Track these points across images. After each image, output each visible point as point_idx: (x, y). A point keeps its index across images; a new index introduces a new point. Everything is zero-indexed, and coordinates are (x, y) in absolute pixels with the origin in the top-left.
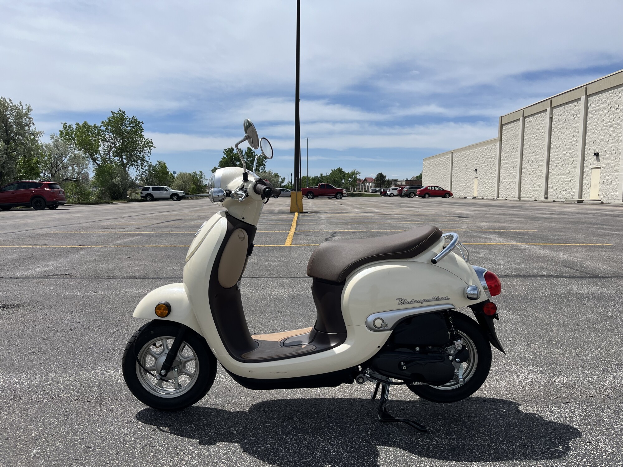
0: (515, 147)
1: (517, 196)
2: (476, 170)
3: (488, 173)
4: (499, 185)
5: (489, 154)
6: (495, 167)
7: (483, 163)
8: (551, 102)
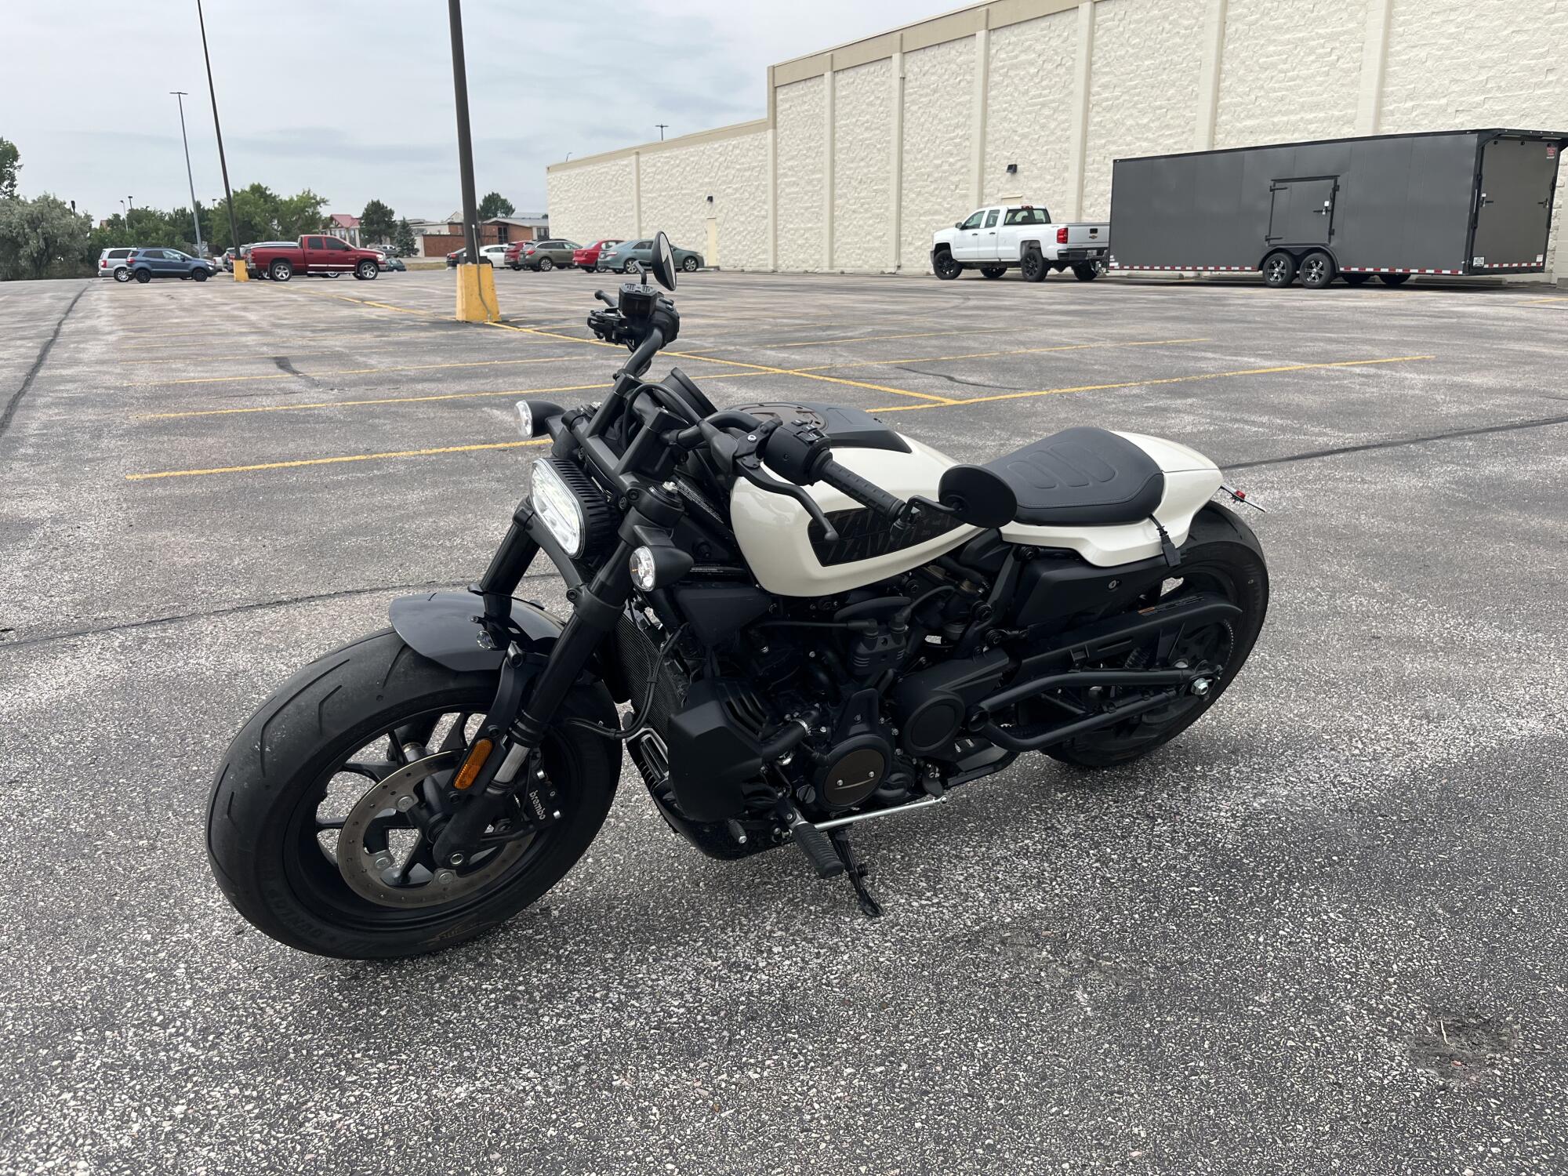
0: (813, 144)
1: (827, 264)
2: (710, 199)
3: (746, 208)
4: (776, 237)
5: (743, 160)
6: (763, 192)
7: (730, 183)
8: (902, 40)
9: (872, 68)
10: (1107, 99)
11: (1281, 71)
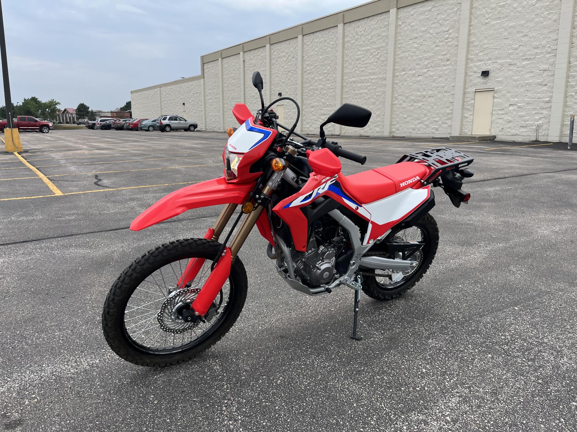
0: (216, 84)
1: (222, 128)
2: (184, 104)
3: (195, 108)
4: (206, 118)
5: (194, 90)
6: (201, 102)
7: (190, 98)
8: (243, 47)
9: (234, 57)
10: (309, 70)
11: (363, 61)
